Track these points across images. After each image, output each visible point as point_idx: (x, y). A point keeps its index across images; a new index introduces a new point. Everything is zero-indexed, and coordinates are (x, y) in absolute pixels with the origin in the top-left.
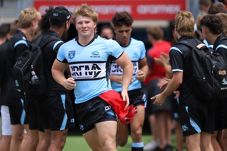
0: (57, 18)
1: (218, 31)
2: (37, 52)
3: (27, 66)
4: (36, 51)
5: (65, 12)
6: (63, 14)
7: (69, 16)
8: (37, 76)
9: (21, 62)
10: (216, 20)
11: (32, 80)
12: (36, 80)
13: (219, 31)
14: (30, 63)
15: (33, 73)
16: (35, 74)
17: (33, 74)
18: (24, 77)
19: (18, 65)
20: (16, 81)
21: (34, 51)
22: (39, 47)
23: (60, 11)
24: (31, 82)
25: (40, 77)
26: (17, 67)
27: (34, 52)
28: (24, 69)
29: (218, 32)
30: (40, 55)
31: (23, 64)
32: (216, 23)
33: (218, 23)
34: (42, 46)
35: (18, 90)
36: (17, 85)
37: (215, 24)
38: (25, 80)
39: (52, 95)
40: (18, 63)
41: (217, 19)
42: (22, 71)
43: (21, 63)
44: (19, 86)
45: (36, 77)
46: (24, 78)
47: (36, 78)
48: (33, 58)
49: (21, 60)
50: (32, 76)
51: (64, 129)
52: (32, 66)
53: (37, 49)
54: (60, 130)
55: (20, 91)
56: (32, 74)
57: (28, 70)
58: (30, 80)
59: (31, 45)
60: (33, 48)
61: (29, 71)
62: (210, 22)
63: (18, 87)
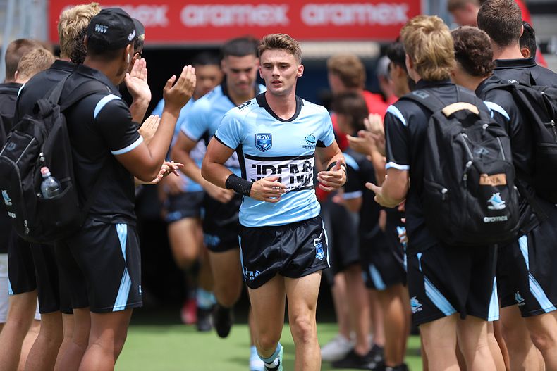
0: (105, 37)
1: (480, 67)
2: (54, 120)
3: (30, 156)
4: (51, 117)
5: (124, 23)
6: (120, 29)
7: (134, 32)
8: (55, 180)
9: (13, 146)
10: (475, 42)
11: (42, 189)
12: (51, 189)
13: (484, 69)
14: (36, 147)
15: (46, 171)
16: (49, 174)
17: (43, 176)
18: (24, 183)
19: (7, 153)
20: (5, 193)
21: (46, 116)
22: (58, 107)
23: (112, 19)
24: (41, 193)
25: (63, 180)
26: (5, 159)
27: (46, 120)
28: (21, 163)
29: (481, 70)
30: (61, 128)
31: (20, 151)
32: (476, 50)
33: (482, 49)
34: (64, 107)
35: (10, 214)
36: (8, 202)
37: (473, 51)
38: (26, 189)
39: (95, 224)
40: (9, 149)
41: (479, 39)
42: (16, 166)
43: (14, 148)
44: (11, 204)
45: (52, 181)
46: (23, 185)
47: (52, 185)
48: (43, 136)
49: (15, 140)
50: (42, 179)
51: (123, 309)
52: (41, 154)
53: (52, 112)
54: (114, 310)
55: (13, 216)
56: (41, 174)
57: (32, 166)
58: (39, 188)
59: (39, 104)
60: (42, 112)
61: (34, 168)
62: (463, 47)
63: (9, 206)
